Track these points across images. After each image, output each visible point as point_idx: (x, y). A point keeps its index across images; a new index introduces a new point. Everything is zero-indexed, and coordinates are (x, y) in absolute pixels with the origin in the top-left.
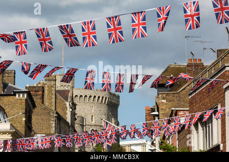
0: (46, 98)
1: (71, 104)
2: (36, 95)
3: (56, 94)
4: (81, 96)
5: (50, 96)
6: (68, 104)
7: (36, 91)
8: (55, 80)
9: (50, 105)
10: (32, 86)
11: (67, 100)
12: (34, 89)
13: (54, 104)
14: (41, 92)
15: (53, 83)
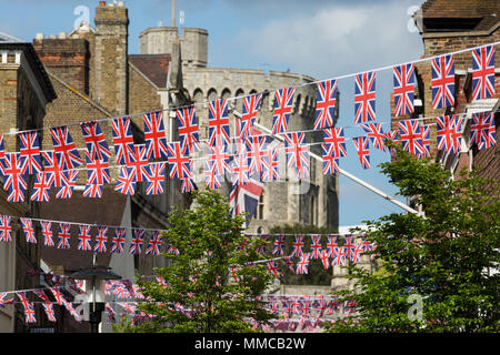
0: (99, 76)
1: (173, 95)
2: (66, 67)
3: (128, 66)
4: (226, 91)
5: (111, 71)
6: (164, 96)
7: (65, 55)
8: (127, 23)
9: (109, 100)
10: (53, 37)
11: (162, 84)
12: (60, 49)
13: (121, 96)
14: (79, 59)
15: (118, 31)
